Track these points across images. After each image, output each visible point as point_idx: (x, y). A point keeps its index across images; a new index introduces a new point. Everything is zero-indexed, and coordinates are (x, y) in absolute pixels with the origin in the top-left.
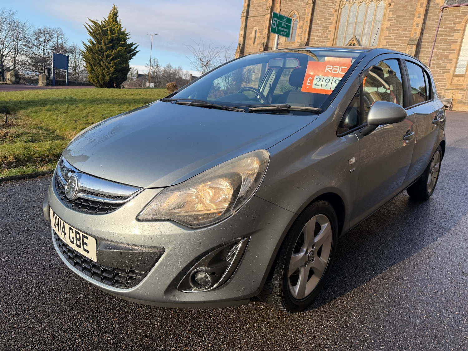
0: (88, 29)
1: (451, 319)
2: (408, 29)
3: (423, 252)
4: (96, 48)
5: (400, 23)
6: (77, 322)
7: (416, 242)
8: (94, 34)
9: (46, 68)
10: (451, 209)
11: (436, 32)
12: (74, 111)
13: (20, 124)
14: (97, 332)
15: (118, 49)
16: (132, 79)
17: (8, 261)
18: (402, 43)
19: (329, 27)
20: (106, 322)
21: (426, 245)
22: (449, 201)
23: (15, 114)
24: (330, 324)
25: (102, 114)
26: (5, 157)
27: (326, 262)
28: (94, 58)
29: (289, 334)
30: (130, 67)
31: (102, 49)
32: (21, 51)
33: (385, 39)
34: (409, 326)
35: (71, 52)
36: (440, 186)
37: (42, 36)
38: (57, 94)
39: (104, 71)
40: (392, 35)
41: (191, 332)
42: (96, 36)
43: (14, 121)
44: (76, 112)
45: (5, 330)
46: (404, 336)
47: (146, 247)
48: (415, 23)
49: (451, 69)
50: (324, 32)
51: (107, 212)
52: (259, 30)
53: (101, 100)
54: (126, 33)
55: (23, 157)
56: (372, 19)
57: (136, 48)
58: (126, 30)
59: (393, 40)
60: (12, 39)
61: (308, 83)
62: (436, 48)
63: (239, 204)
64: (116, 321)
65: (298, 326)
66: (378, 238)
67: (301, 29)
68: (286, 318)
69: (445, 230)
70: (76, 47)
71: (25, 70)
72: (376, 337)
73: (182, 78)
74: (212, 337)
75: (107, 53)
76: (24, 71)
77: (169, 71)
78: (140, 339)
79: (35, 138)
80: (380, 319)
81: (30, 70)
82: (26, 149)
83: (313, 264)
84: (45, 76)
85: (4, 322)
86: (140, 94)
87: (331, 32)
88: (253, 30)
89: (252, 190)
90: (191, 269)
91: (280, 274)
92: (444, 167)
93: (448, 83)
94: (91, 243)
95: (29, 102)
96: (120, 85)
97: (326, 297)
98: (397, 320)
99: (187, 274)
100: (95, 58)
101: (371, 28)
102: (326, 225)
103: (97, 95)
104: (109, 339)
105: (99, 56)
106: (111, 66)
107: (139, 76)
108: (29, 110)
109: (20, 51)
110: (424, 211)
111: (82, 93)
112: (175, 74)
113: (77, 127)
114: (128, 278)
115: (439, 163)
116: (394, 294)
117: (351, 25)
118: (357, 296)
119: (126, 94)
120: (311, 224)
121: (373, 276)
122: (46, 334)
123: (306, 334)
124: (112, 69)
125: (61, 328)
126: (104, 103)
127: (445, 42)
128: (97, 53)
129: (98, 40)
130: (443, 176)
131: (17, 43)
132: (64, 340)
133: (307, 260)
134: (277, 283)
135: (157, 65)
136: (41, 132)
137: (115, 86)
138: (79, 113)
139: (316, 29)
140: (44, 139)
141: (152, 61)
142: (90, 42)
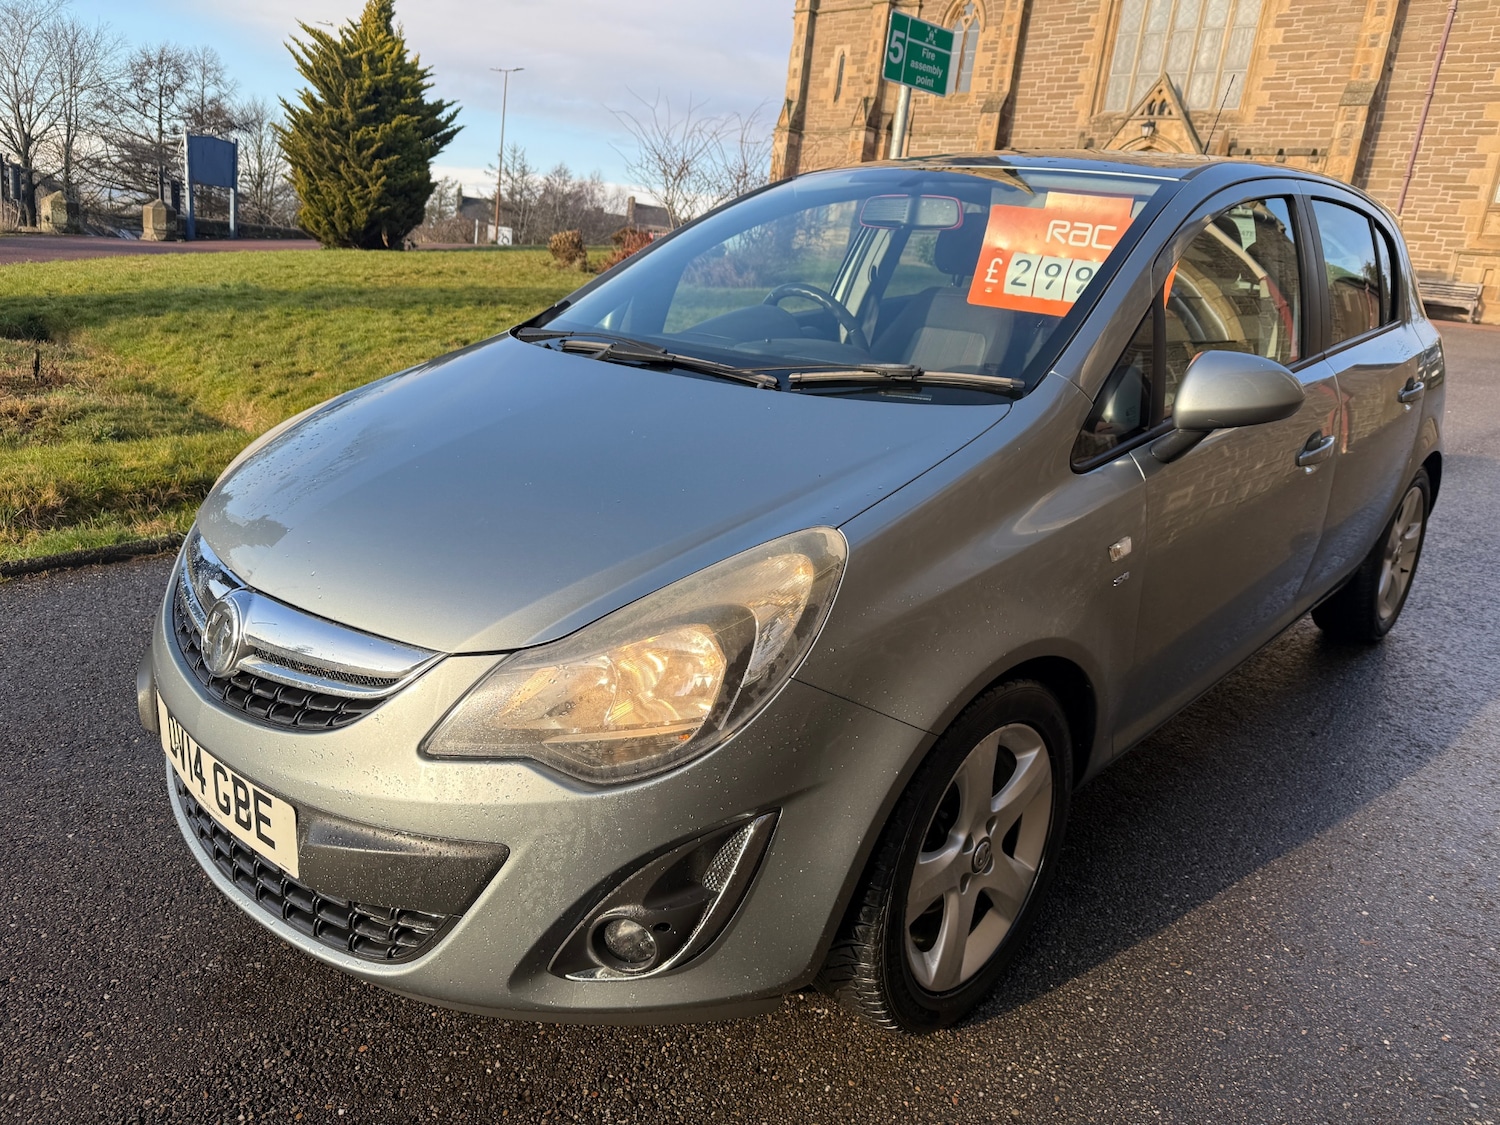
0: (297, 58)
1: (1428, 1059)
2: (1344, 53)
3: (1351, 826)
4: (324, 119)
5: (1317, 33)
6: (243, 1056)
7: (1330, 792)
8: (318, 73)
9: (165, 180)
10: (1455, 677)
11: (1434, 63)
12: (251, 332)
13: (81, 376)
14: (305, 1091)
15: (394, 123)
16: (442, 214)
17: (33, 847)
18: (1320, 99)
19: (1081, 45)
20: (333, 1057)
21: (1364, 802)
22: (1448, 647)
23: (65, 339)
24: (1037, 1072)
25: (341, 341)
26: (32, 492)
27: (1033, 869)
28: (318, 153)
29: (906, 1103)
30: (432, 181)
31: (343, 122)
32: (89, 125)
33: (1265, 87)
34: (1291, 1080)
35: (246, 126)
36: (1424, 593)
37: (154, 75)
38: (200, 270)
39: (349, 192)
40: (1289, 71)
41: (597, 1094)
42: (325, 78)
43: (61, 366)
44: (257, 334)
45: (20, 1079)
46: (1273, 1115)
47: (450, 842)
48: (1365, 34)
49: (1481, 188)
50: (1066, 62)
51: (330, 724)
52: (852, 54)
53: (340, 292)
54: (420, 68)
55: (85, 492)
56: (1223, 20)
57: (451, 118)
58: (420, 59)
59: (1293, 90)
60: (58, 85)
61: (990, 275)
62: (1433, 117)
63: (747, 709)
64: (364, 1055)
65: (936, 1078)
66: (1210, 777)
67: (990, 54)
68: (898, 1048)
69: (1427, 748)
70: (262, 108)
71: (99, 185)
72: (1182, 1118)
73: (602, 209)
74: (664, 1111)
75: (358, 137)
76: (98, 189)
77: (560, 187)
78: (438, 1114)
79: (126, 424)
80: (1199, 1055)
81: (117, 186)
82: (97, 463)
83: (989, 879)
84: (164, 208)
85: (17, 1051)
86: (463, 273)
87: (1089, 64)
88: (833, 56)
89: (787, 662)
90: (593, 911)
91: (878, 923)
92: (1441, 526)
93: (1469, 233)
94: (282, 818)
95: (110, 301)
96: (401, 237)
97: (1031, 977)
98: (1255, 1060)
99: (578, 927)
100: (320, 150)
101: (1220, 48)
102: (1033, 754)
103: (327, 274)
104: (341, 1112)
105: (334, 146)
106: (371, 179)
107: (465, 202)
108: (111, 329)
109: (83, 124)
110: (1364, 683)
111: (281, 268)
112: (580, 198)
113: (261, 386)
114: (396, 930)
115: (1418, 525)
116: (1250, 970)
117: (1156, 38)
118: (1130, 975)
119: (418, 272)
120: (983, 755)
121: (1187, 906)
122: (147, 1095)
123: (961, 1103)
124: (375, 188)
125: (194, 1076)
126: (348, 302)
127: (1465, 98)
128: (329, 135)
129: (332, 91)
130: (1434, 559)
131: (73, 98)
132: (202, 1113)
133: (970, 870)
134: (869, 948)
135: (524, 167)
136: (146, 405)
137: (386, 244)
138: (269, 338)
139: (1038, 53)
140: (156, 426)
141: (507, 154)
142: (303, 99)
